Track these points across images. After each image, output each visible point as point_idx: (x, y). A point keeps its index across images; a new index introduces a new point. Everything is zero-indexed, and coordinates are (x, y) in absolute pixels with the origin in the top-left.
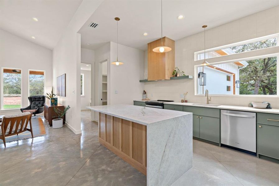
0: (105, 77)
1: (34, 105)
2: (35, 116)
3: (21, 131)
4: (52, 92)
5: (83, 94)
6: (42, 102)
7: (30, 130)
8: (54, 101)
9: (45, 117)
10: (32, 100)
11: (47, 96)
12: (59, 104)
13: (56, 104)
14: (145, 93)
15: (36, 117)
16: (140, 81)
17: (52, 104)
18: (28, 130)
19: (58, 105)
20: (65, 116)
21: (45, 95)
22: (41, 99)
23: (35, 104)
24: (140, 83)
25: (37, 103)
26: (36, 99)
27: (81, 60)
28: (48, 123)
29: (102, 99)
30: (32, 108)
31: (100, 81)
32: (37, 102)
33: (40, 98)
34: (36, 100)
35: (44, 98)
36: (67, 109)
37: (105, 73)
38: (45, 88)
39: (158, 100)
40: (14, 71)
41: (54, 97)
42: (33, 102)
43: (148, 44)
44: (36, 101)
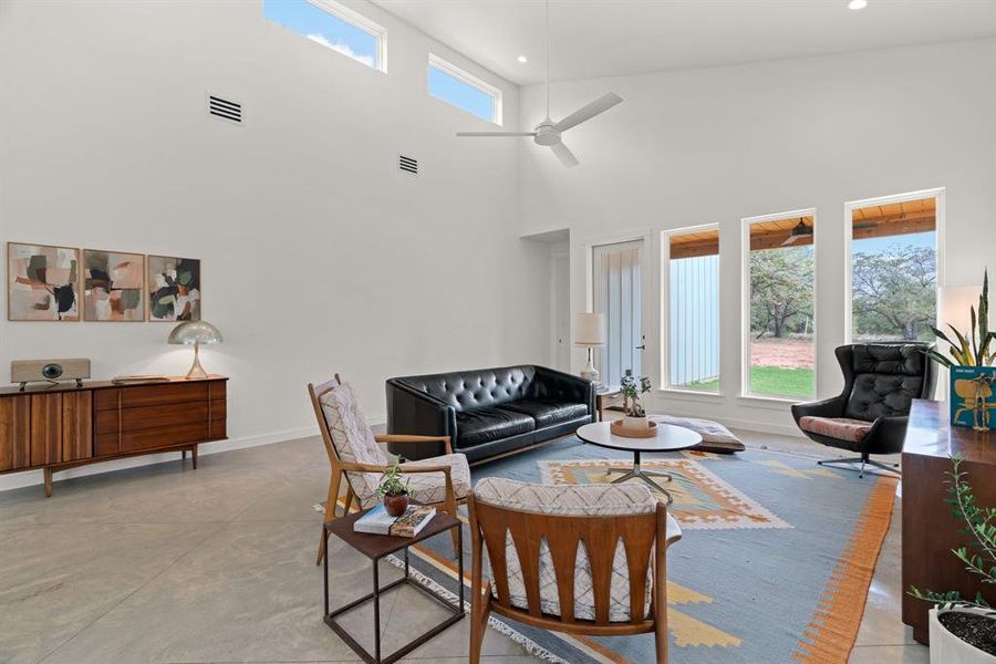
1: (867, 397)
2: (865, 459)
6: (908, 383)
10: (856, 367)
15: (868, 467)
22: (909, 366)
23: (868, 387)
25: (882, 383)
30: (852, 409)
32: (881, 377)
33: (899, 357)
34: (881, 366)
35: (922, 357)
42: (862, 378)
44: (874, 372)
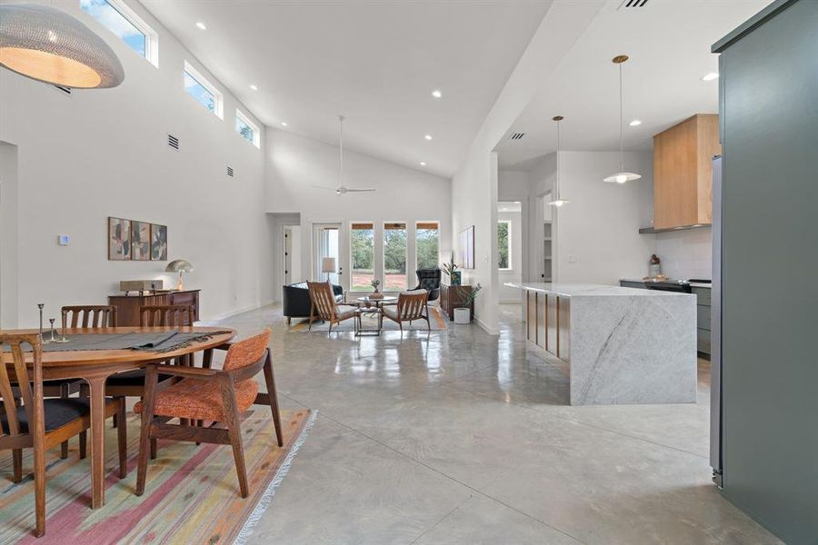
0: (548, 226)
3: (416, 318)
4: (452, 262)
5: (510, 268)
6: (435, 280)
7: (427, 318)
8: (456, 277)
9: (442, 306)
10: (422, 276)
11: (444, 267)
12: (464, 282)
13: (459, 282)
14: (656, 260)
16: (641, 231)
17: (453, 282)
18: (424, 317)
19: (462, 285)
20: (473, 303)
21: (440, 266)
22: (435, 275)
23: (425, 283)
24: (640, 235)
26: (426, 273)
27: (499, 195)
28: (448, 315)
29: (543, 276)
31: (540, 237)
33: (433, 273)
34: (428, 276)
35: (439, 272)
36: (477, 289)
37: (547, 218)
38: (440, 254)
39: (691, 281)
40: (397, 226)
41: (455, 270)
42: (424, 279)
43: (655, 137)
44: (427, 278)
